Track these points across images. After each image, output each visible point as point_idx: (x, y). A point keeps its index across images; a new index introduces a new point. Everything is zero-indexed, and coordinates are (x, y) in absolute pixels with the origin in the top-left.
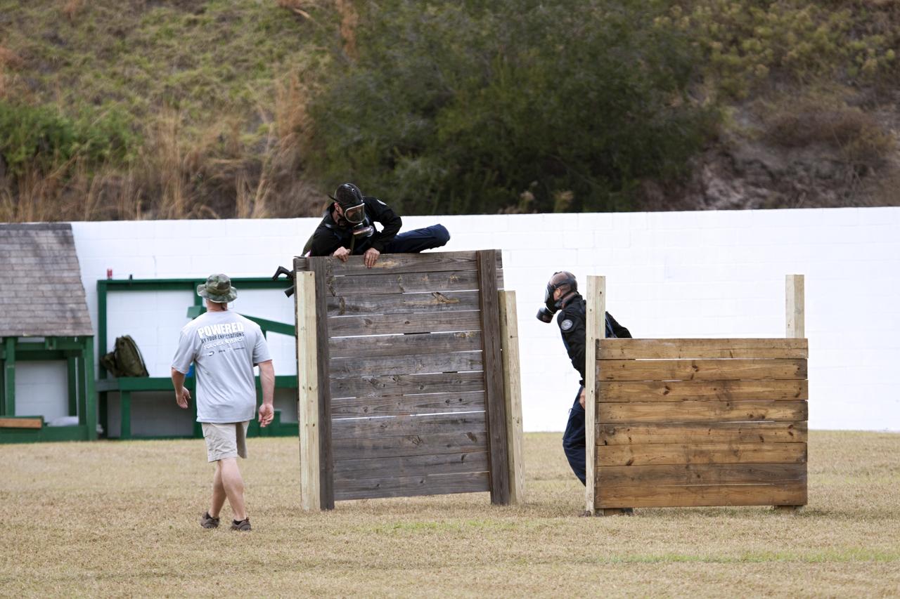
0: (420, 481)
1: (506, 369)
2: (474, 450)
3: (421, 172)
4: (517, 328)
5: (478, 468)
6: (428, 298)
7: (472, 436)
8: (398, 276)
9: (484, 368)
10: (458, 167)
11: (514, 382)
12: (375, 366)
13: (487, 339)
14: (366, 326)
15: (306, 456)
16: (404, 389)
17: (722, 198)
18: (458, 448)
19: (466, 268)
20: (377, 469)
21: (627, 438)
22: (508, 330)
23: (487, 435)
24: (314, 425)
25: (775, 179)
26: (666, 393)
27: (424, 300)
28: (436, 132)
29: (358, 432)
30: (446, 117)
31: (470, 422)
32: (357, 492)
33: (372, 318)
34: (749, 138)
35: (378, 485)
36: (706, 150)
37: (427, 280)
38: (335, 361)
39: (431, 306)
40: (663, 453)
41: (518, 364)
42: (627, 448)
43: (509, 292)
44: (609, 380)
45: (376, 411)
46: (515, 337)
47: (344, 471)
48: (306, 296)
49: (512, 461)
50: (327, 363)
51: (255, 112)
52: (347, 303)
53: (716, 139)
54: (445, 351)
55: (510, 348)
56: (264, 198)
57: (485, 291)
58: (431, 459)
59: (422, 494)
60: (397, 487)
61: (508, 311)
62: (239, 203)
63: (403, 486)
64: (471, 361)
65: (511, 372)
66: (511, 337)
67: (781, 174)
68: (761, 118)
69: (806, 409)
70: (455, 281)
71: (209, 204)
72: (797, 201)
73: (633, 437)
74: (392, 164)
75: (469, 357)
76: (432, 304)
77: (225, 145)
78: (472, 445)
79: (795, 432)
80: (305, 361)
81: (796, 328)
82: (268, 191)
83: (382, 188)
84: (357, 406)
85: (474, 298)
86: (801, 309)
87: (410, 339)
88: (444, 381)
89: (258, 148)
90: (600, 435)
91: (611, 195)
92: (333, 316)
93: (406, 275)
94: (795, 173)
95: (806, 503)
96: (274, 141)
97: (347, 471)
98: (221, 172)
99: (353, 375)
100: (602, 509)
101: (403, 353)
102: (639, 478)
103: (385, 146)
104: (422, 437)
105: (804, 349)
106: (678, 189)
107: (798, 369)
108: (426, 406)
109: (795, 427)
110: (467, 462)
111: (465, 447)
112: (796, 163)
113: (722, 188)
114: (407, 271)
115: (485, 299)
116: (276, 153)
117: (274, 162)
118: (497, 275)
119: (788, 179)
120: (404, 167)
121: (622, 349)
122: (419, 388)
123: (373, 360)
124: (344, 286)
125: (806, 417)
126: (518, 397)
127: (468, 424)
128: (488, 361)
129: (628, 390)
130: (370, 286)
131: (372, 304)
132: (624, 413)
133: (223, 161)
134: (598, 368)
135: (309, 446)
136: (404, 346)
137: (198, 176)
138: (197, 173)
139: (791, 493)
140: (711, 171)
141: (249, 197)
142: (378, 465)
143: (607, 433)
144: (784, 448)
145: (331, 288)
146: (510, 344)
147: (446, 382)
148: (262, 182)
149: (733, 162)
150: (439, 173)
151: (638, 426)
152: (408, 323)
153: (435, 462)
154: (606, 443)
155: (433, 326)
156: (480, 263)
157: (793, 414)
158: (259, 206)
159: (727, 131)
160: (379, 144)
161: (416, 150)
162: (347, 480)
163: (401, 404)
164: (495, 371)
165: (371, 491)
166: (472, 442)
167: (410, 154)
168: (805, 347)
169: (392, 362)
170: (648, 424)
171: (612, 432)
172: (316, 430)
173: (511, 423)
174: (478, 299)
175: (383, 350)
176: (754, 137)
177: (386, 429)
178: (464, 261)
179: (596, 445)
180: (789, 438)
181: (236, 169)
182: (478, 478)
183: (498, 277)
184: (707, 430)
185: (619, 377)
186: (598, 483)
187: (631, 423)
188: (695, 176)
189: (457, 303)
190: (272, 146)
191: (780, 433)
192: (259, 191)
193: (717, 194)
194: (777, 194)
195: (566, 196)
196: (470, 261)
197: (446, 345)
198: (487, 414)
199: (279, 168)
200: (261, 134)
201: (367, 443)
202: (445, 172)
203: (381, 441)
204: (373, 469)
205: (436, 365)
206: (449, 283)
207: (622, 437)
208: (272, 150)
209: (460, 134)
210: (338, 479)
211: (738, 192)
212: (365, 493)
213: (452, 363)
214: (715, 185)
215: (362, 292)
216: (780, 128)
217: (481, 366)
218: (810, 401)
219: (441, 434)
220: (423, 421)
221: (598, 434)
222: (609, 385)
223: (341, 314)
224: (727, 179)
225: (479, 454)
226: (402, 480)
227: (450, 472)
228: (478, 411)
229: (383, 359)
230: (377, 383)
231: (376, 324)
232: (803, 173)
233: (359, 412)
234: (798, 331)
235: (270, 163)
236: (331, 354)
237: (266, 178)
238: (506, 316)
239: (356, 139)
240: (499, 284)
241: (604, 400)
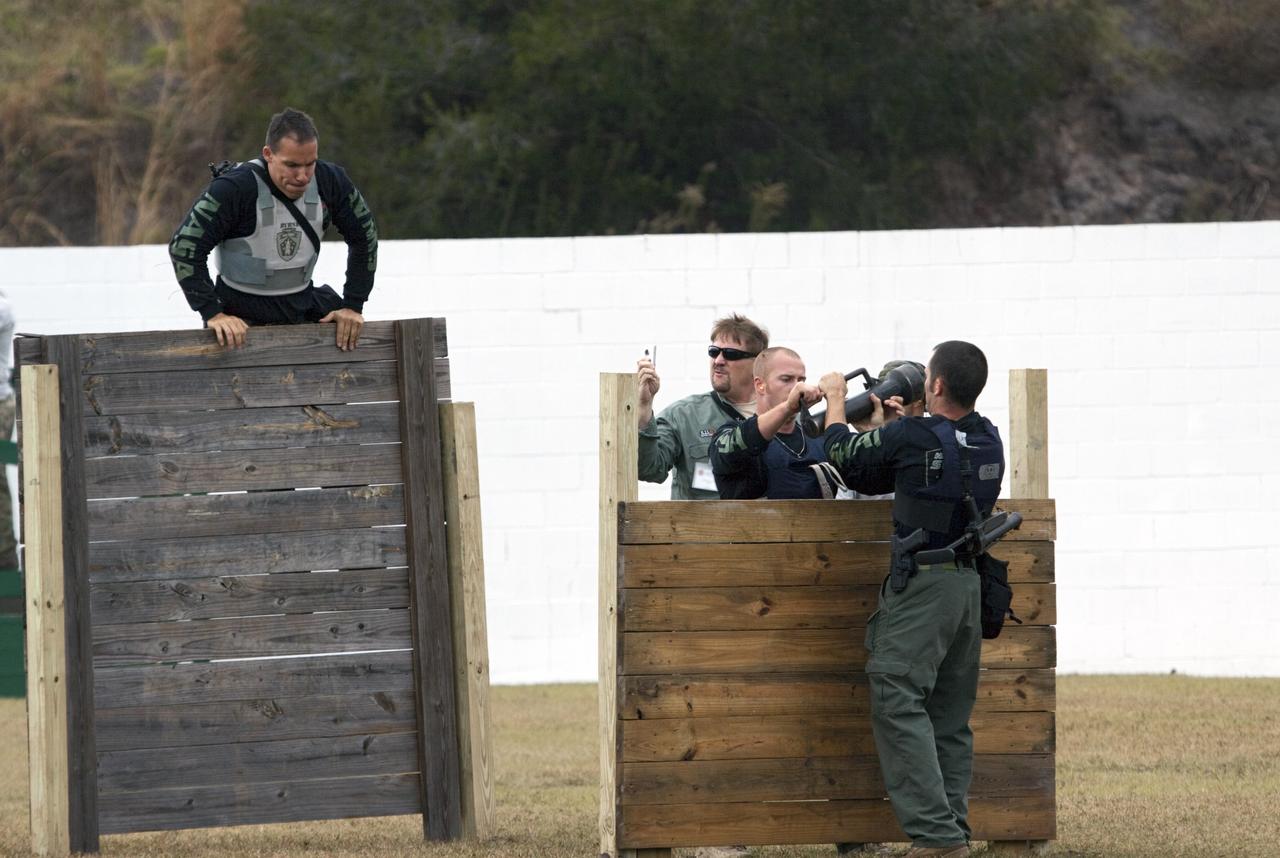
0: (278, 792)
1: (455, 563)
2: (390, 730)
3: (478, 146)
4: (477, 479)
5: (397, 765)
6: (294, 419)
7: (385, 701)
8: (229, 373)
9: (410, 561)
10: (552, 133)
11: (471, 588)
12: (184, 559)
13: (416, 504)
14: (165, 477)
15: (40, 743)
16: (244, 605)
17: (1095, 193)
18: (357, 725)
19: (373, 357)
20: (189, 768)
21: (684, 707)
22: (460, 483)
23: (416, 697)
24: (56, 680)
25: (1205, 155)
26: (763, 612)
27: (285, 422)
28: (508, 62)
29: (147, 693)
30: (529, 31)
31: (382, 672)
32: (147, 817)
33: (178, 459)
34: (1153, 71)
35: (190, 802)
36: (1063, 96)
37: (292, 381)
38: (101, 548)
39: (300, 435)
40: (757, 735)
41: (479, 553)
42: (684, 724)
43: (462, 405)
44: (645, 585)
45: (185, 649)
46: (473, 496)
47: (119, 773)
48: (40, 413)
49: (466, 750)
50: (85, 552)
51: (139, 22)
52: (126, 429)
53: (1084, 72)
54: (331, 527)
55: (462, 520)
56: (156, 198)
57: (411, 404)
58: (301, 747)
59: (282, 820)
60: (232, 805)
61: (459, 443)
62: (104, 206)
63: (242, 804)
64: (383, 546)
65: (466, 569)
66: (465, 497)
67: (1218, 144)
68: (1176, 29)
69: (1052, 644)
70: (349, 382)
71: (45, 210)
72: (1251, 200)
73: (695, 701)
74: (420, 129)
75: (378, 539)
76: (303, 429)
77: (78, 89)
78: (386, 718)
79: (1029, 691)
80: (37, 548)
81: (1031, 478)
82: (164, 182)
83: (399, 178)
84: (147, 640)
85: (389, 418)
86: (1040, 438)
87: (257, 503)
88: (327, 587)
89: (146, 93)
90: (627, 699)
91: (868, 189)
92: (97, 456)
93: (248, 371)
94: (1247, 143)
95: (1052, 835)
96: (179, 80)
97: (125, 773)
98: (69, 144)
99: (138, 577)
100: (631, 850)
101: (243, 532)
102: (709, 787)
103: (405, 90)
104: (281, 702)
105: (1047, 520)
106: (1007, 177)
107: (1036, 561)
108: (290, 639)
109: (1028, 679)
110: (374, 752)
111: (371, 722)
112: (1248, 122)
113: (1097, 174)
114: (252, 364)
115: (412, 420)
116: (181, 104)
117: (179, 124)
118: (436, 370)
119: (1232, 154)
120: (442, 135)
121: (672, 523)
122: (276, 602)
123: (181, 545)
124: (119, 393)
125: (1052, 660)
126: (480, 619)
127: (379, 676)
128: (417, 545)
129: (685, 605)
130: (172, 395)
131: (177, 431)
132: (677, 653)
133: (74, 122)
134: (623, 561)
135: (46, 722)
136: (246, 516)
137: (20, 153)
138: (19, 146)
139: (1021, 816)
140: (1076, 139)
141: (124, 195)
142: (193, 761)
143: (642, 693)
144: (1009, 723)
145: (92, 400)
146: (462, 513)
147: (332, 591)
148: (153, 165)
149: (1120, 121)
150: (515, 145)
151: (707, 680)
152: (252, 469)
153: (309, 754)
154: (640, 716)
155: (304, 474)
156: (401, 347)
157: (1025, 653)
158: (146, 214)
159: (1107, 57)
160: (391, 86)
161: (466, 98)
162: (126, 792)
163: (238, 634)
164: (431, 566)
165: (176, 815)
166: (387, 713)
167: (456, 106)
168: (1049, 517)
169: (220, 548)
170: (725, 675)
171: (651, 692)
172: (61, 689)
173: (465, 673)
174: (397, 420)
175: (201, 524)
176: (1163, 70)
177: (208, 687)
178: (368, 341)
179: (620, 718)
180: (1018, 703)
181: (100, 139)
182: (397, 785)
183: (439, 374)
184: (850, 688)
185: (667, 579)
186: (624, 796)
187: (692, 674)
188: (1042, 150)
189: (352, 428)
190: (173, 91)
191: (997, 693)
192: (146, 183)
193: (1086, 187)
194: (1210, 186)
195: (773, 194)
196: (381, 341)
197: (331, 514)
198: (415, 655)
199: (188, 136)
200: (152, 66)
201: (167, 716)
202: (526, 144)
203: (196, 711)
204: (181, 769)
205: (311, 554)
206: (337, 387)
207: (674, 702)
208: (175, 99)
209: (558, 65)
210: (106, 789)
211: (1129, 183)
212: (163, 818)
213: (344, 550)
214: (1083, 170)
215: (157, 406)
216: (1215, 50)
217: (404, 556)
218: (1059, 627)
219: (321, 697)
220: (284, 671)
221: (624, 697)
222: (647, 596)
223: (112, 452)
224: (1107, 155)
225: (400, 736)
226: (241, 789)
227: (339, 774)
228: (396, 650)
229: (200, 544)
230: (190, 592)
231: (185, 473)
232: (1265, 143)
233: (152, 651)
234: (1034, 485)
235: (168, 124)
236: (92, 533)
237: (160, 156)
238: (454, 454)
239: (344, 76)
240: (439, 388)
241: (636, 628)
